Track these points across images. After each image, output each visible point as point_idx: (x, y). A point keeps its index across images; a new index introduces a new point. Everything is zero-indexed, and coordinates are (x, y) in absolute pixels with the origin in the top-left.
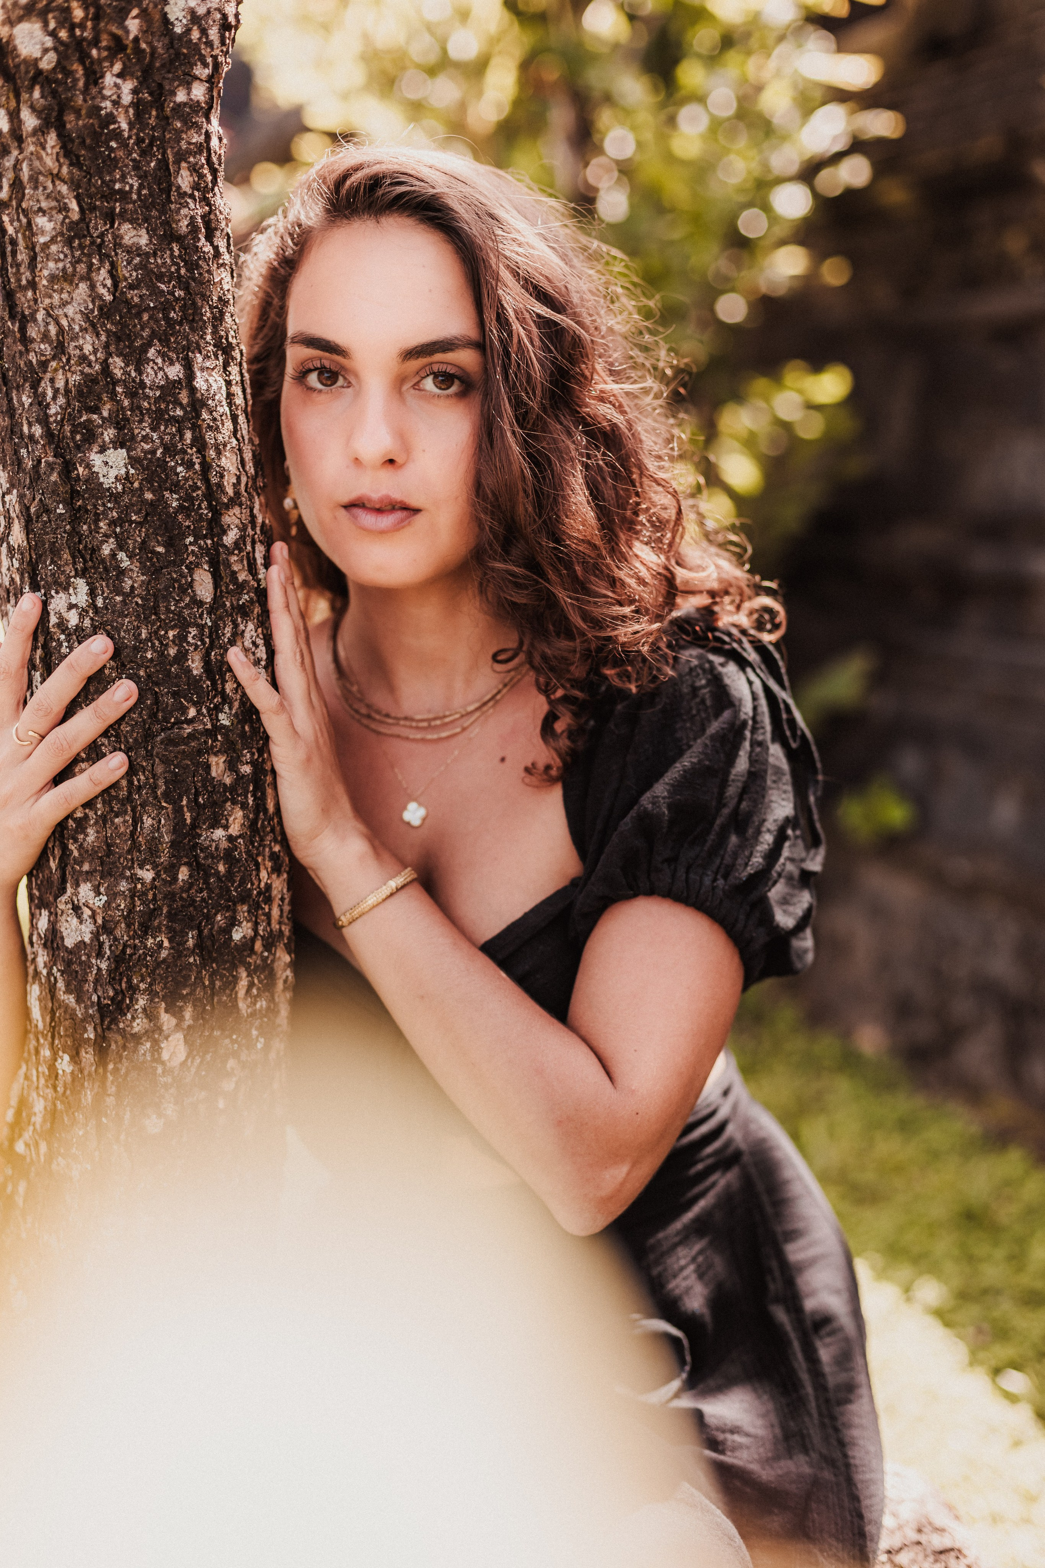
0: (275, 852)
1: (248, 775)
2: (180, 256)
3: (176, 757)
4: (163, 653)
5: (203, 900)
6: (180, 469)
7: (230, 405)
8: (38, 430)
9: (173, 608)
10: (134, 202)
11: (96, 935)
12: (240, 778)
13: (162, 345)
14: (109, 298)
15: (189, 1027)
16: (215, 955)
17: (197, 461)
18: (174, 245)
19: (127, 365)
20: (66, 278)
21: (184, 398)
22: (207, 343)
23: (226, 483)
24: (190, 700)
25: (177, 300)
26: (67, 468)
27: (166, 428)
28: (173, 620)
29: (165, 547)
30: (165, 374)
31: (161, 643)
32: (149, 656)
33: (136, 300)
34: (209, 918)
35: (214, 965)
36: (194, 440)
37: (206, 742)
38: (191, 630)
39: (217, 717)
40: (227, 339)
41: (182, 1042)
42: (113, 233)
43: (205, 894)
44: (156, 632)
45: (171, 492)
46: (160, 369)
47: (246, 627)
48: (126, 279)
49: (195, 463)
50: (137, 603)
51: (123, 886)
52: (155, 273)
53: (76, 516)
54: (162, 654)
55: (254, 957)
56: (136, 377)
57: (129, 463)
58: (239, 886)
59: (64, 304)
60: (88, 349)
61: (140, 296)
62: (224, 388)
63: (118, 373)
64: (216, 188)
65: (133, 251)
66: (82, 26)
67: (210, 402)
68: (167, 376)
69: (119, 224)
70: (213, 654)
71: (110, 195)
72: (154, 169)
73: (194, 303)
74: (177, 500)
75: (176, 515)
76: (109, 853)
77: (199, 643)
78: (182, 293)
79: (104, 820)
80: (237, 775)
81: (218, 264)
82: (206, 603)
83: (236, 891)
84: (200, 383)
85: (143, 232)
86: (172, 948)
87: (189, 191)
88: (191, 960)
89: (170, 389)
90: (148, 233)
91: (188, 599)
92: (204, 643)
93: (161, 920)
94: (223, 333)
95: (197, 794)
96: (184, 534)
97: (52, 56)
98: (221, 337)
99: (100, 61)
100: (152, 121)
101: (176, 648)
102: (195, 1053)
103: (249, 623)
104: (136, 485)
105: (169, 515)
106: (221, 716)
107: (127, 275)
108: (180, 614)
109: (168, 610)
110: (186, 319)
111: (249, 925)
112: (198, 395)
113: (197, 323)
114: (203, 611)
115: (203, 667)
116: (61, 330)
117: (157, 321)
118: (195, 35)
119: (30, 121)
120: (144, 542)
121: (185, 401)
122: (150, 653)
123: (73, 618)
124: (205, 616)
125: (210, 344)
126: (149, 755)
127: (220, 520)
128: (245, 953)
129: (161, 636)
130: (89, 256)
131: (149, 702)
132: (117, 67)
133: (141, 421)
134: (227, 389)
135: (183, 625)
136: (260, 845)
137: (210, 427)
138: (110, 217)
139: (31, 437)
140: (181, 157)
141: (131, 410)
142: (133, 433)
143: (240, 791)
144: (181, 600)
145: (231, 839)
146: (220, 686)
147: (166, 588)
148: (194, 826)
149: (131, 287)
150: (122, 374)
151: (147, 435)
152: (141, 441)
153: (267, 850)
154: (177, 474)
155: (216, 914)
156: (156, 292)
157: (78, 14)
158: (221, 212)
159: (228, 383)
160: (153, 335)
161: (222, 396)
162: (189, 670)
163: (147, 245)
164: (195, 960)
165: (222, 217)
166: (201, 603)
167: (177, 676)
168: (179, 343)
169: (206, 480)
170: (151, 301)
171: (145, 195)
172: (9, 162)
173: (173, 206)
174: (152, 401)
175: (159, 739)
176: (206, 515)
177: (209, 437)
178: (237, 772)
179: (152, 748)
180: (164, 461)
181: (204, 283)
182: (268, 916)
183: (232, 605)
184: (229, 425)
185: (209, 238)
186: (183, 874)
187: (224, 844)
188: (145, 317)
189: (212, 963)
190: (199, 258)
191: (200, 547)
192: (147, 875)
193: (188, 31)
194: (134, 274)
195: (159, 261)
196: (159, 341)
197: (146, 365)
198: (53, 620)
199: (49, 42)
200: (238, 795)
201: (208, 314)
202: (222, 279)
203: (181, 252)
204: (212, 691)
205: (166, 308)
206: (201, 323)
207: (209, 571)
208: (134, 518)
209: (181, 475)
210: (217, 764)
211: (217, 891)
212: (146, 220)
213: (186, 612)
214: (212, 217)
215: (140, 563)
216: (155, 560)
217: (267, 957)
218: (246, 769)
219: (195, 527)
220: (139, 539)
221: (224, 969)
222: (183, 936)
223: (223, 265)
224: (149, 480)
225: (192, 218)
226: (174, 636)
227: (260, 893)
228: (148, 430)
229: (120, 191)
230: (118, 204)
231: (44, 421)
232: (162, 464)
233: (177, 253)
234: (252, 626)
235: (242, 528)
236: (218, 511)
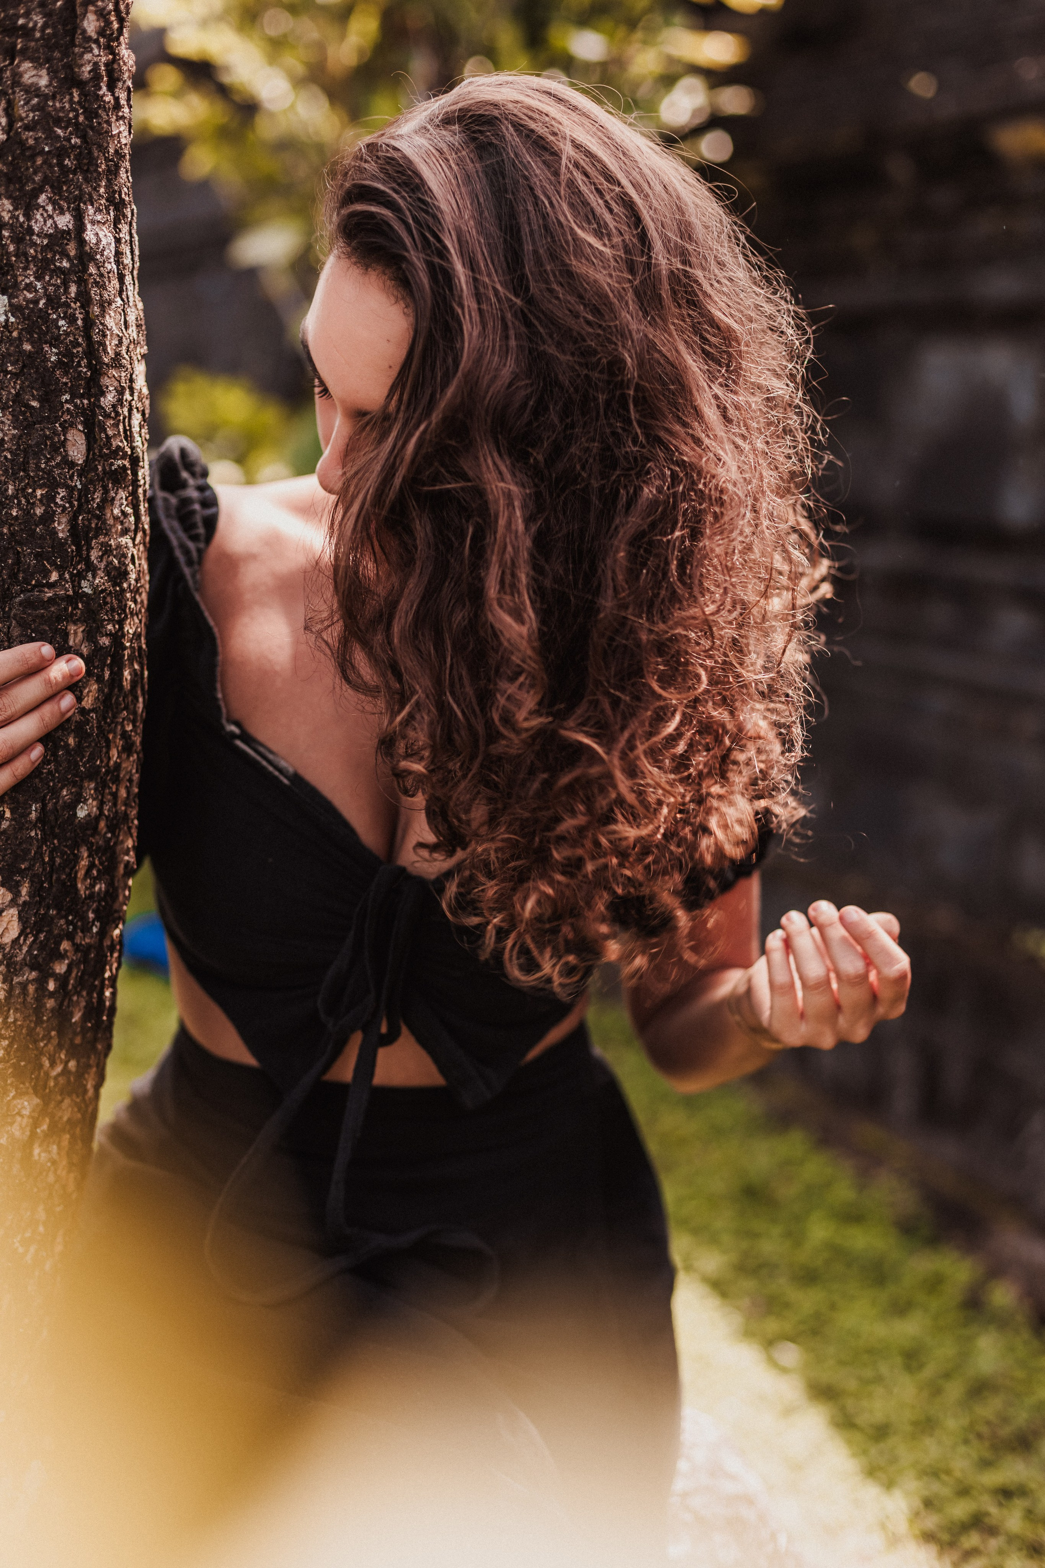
0: (126, 731)
1: (107, 647)
2: (79, 103)
3: (34, 621)
4: (29, 512)
5: (50, 772)
6: (61, 323)
7: (118, 262)
9: (43, 466)
10: (38, 40)
12: (97, 650)
13: (53, 192)
14: (2, 137)
15: (25, 902)
16: (57, 831)
17: (80, 316)
18: (74, 90)
19: (16, 209)
21: (72, 251)
22: (100, 195)
23: (108, 343)
24: (53, 564)
25: (74, 147)
27: (51, 279)
28: (43, 478)
29: (39, 402)
30: (55, 222)
31: (28, 502)
32: (14, 514)
33: (31, 142)
34: (56, 793)
35: (56, 841)
36: (79, 294)
37: (66, 609)
38: (60, 490)
39: (79, 583)
40: (120, 195)
41: (15, 918)
42: (12, 69)
43: (52, 766)
44: (24, 490)
45: (51, 345)
46: (50, 217)
47: (116, 494)
48: (22, 119)
49: (77, 319)
50: (6, 457)
52: (52, 117)
54: (27, 513)
55: (97, 837)
56: (24, 222)
57: (9, 311)
58: (88, 761)
61: (35, 139)
62: (113, 245)
63: (6, 216)
64: (122, 38)
65: (32, 91)
67: (98, 257)
68: (56, 225)
69: (20, 62)
70: (80, 518)
71: (13, 30)
72: (61, 7)
73: (90, 153)
74: (56, 354)
75: (54, 370)
77: (67, 505)
78: (78, 141)
80: (95, 646)
81: (117, 116)
82: (78, 465)
83: (84, 766)
84: (89, 236)
85: (44, 72)
86: (11, 820)
87: (94, 36)
88: (33, 834)
89: (58, 238)
90: (48, 74)
91: (59, 458)
92: (72, 506)
94: (116, 188)
96: (60, 390)
98: (114, 192)
101: (43, 508)
102: (28, 930)
103: (120, 490)
104: (15, 334)
105: (46, 369)
106: (84, 583)
107: (24, 115)
108: (50, 473)
109: (38, 468)
110: (80, 168)
111: (95, 803)
112: (87, 248)
113: (91, 174)
114: (73, 473)
115: (69, 531)
117: (51, 166)
120: (18, 395)
121: (72, 253)
122: (15, 510)
124: (76, 478)
125: (103, 197)
127: (99, 381)
128: (89, 832)
129: (28, 494)
131: (10, 561)
133: (26, 269)
134: (116, 247)
135: (53, 485)
136: (112, 722)
137: (96, 283)
138: (10, 53)
141: (16, 256)
142: (16, 281)
143: (96, 664)
144: (52, 458)
146: (85, 553)
147: (38, 444)
149: (27, 128)
150: (10, 218)
151: (31, 283)
152: (24, 289)
153: (119, 727)
154: (59, 328)
155: (62, 789)
156: (52, 137)
158: (125, 64)
159: (118, 241)
160: (46, 180)
161: (110, 252)
162: (54, 532)
163: (46, 86)
164: (36, 834)
165: (125, 68)
166: (72, 464)
167: (42, 537)
168: (71, 193)
169: (88, 338)
170: (46, 144)
171: (49, 34)
173: (76, 50)
174: (39, 249)
175: (18, 600)
176: (85, 373)
177: (94, 291)
178: (96, 643)
179: (10, 609)
180: (47, 312)
181: (102, 134)
182: (115, 795)
183: (104, 469)
184: (115, 283)
185: (111, 88)
188: (39, 161)
189: (54, 839)
190: (99, 107)
191: (76, 406)
194: (31, 115)
195: (58, 105)
196: (51, 187)
197: (35, 211)
200: (95, 668)
201: (103, 167)
202: (120, 132)
203: (80, 99)
204: (76, 556)
205: (61, 153)
206: (95, 175)
207: (83, 432)
208: (10, 368)
209: (62, 329)
210: (76, 633)
211: (65, 765)
212: (48, 60)
213: (57, 472)
214: (116, 66)
215: (13, 416)
216: (28, 414)
217: (110, 839)
218: (105, 641)
219: (72, 385)
220: (13, 391)
221: (66, 846)
222: (26, 808)
223: (123, 118)
224: (29, 330)
225: (96, 64)
226: (42, 495)
227: (108, 772)
228: (32, 279)
229: (23, 26)
230: (19, 40)
232: (43, 315)
233: (76, 99)
234: (122, 494)
235: (120, 392)
236: (97, 370)
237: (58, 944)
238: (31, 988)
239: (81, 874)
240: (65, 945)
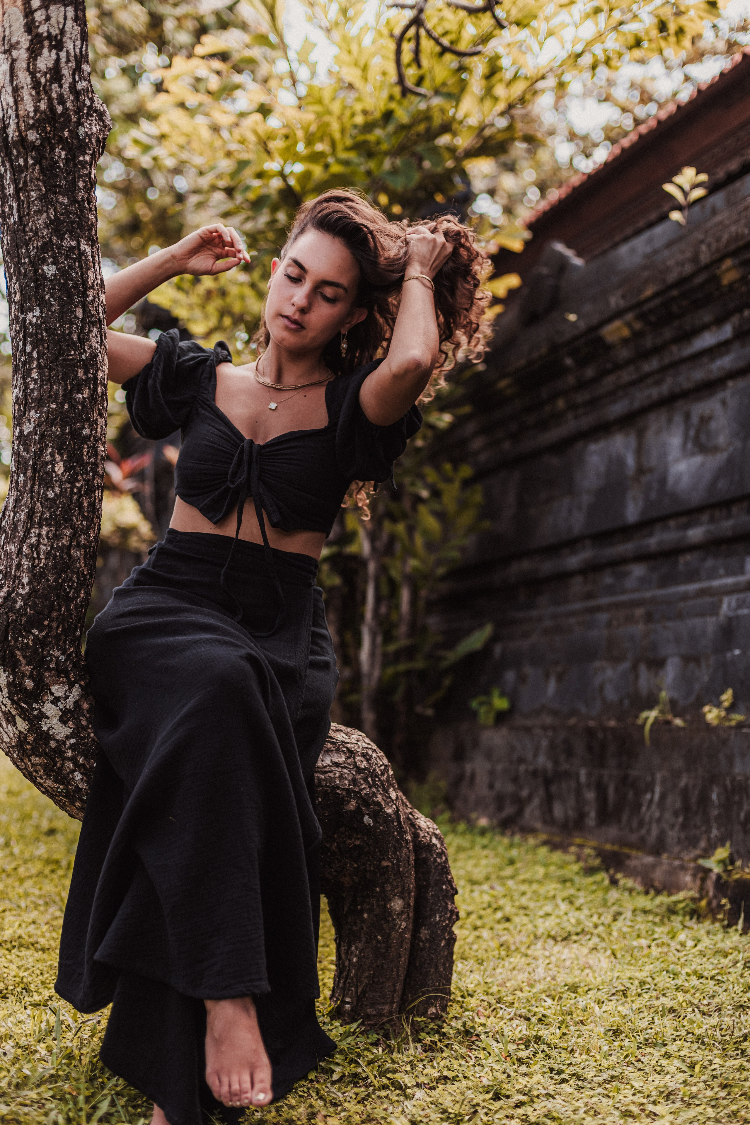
1: (91, 378)
2: (78, 208)
5: (73, 417)
6: (73, 274)
8: (27, 260)
9: (68, 318)
10: (64, 189)
11: (35, 427)
12: (88, 378)
13: (70, 234)
14: (53, 218)
15: (65, 460)
17: (79, 272)
18: (76, 204)
19: (58, 239)
20: (39, 212)
21: (76, 252)
24: (72, 348)
25: (76, 221)
26: (36, 272)
27: (69, 260)
28: (68, 322)
29: (67, 298)
33: (62, 219)
34: (75, 424)
35: (76, 441)
37: (77, 364)
38: (74, 326)
39: (81, 355)
40: (93, 237)
41: (62, 465)
42: (56, 198)
43: (74, 415)
45: (70, 281)
46: (69, 242)
47: (93, 328)
48: (59, 212)
50: (56, 315)
51: (45, 409)
52: (69, 212)
53: (37, 287)
54: (63, 332)
55: (90, 442)
56: (60, 243)
57: (56, 270)
58: (86, 415)
59: (38, 219)
60: (45, 233)
61: (64, 218)
63: (55, 242)
65: (62, 204)
66: (50, 132)
68: (71, 244)
69: (58, 195)
70: (81, 335)
71: (56, 186)
72: (71, 180)
73: (82, 224)
74: (72, 284)
75: (71, 288)
76: (41, 399)
78: (78, 219)
79: (40, 386)
81: (91, 214)
84: (82, 247)
85: (66, 198)
86: (61, 432)
87: (82, 188)
89: (71, 249)
91: (73, 316)
92: (78, 331)
93: (58, 421)
94: (91, 235)
95: (73, 380)
96: (74, 295)
97: (39, 141)
99: (54, 144)
100: (71, 165)
101: (69, 331)
102: (67, 470)
104: (58, 277)
105: (69, 288)
106: (83, 355)
108: (71, 320)
110: (79, 228)
111: (89, 430)
113: (82, 229)
115: (77, 339)
116: (36, 228)
117: (69, 226)
118: (87, 140)
119: (31, 161)
120: (60, 296)
122: (59, 332)
123: (34, 320)
124: (79, 322)
126: (57, 365)
127: (86, 293)
128: (87, 439)
130: (47, 205)
131: (58, 347)
132: (60, 147)
133: (61, 257)
135: (72, 324)
138: (55, 193)
139: (25, 263)
140: (80, 177)
142: (58, 260)
144: (71, 316)
145: (83, 398)
146: (83, 346)
147: (66, 312)
148: (71, 391)
149: (61, 215)
151: (63, 262)
152: (61, 263)
153: (97, 406)
154: (72, 276)
155: (77, 423)
156: (69, 217)
157: (49, 129)
159: (93, 252)
160: (67, 230)
161: (90, 253)
162: (72, 339)
163: (67, 203)
165: (94, 199)
166: (78, 318)
167: (68, 340)
168: (76, 235)
170: (67, 220)
171: (67, 187)
172: (23, 175)
173: (76, 192)
174: (66, 251)
175: (60, 359)
176: (82, 290)
178: (87, 375)
180: (68, 271)
181: (86, 218)
183: (89, 321)
185: (89, 204)
186: (66, 406)
187: (81, 400)
188: (65, 225)
190: (85, 210)
191: (79, 300)
192: (54, 406)
193: (85, 138)
194: (62, 211)
195: (71, 208)
197: (64, 240)
198: (28, 322)
199: (38, 136)
200: (87, 384)
201: (87, 228)
203: (78, 206)
204: (80, 347)
205: (72, 223)
206: (84, 230)
207: (81, 308)
208: (57, 288)
209: (74, 276)
210: (81, 372)
211: (78, 415)
212: (67, 195)
213: (73, 320)
214: (90, 198)
215: (58, 302)
216: (63, 302)
218: (91, 376)
219: (77, 293)
220: (58, 295)
221: (79, 443)
222: (65, 428)
224: (63, 276)
225: (83, 197)
226: (68, 327)
227: (93, 420)
228: (63, 260)
229: (59, 185)
230: (58, 189)
231: (29, 257)
234: (95, 329)
235: (94, 297)
236: (86, 289)
237: (77, 476)
238: (68, 490)
239: (85, 453)
240: (80, 477)
